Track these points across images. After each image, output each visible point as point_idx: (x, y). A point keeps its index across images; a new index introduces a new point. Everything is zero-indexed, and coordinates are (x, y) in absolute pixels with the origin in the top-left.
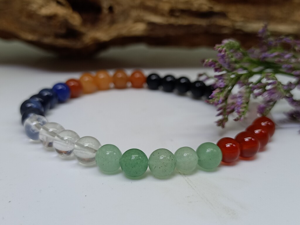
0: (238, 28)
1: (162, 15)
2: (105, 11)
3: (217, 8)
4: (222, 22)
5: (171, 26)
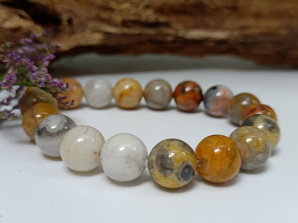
0: (180, 35)
1: (116, 25)
2: (65, 23)
3: (162, 19)
4: (167, 31)
5: (124, 35)
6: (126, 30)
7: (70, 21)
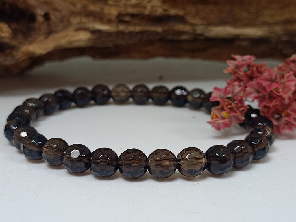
0: (199, 32)
1: (109, 22)
2: (40, 19)
4: (181, 27)
6: (122, 27)
7: (46, 16)
